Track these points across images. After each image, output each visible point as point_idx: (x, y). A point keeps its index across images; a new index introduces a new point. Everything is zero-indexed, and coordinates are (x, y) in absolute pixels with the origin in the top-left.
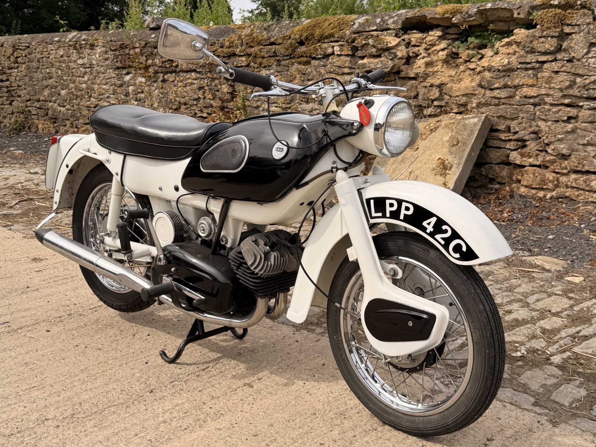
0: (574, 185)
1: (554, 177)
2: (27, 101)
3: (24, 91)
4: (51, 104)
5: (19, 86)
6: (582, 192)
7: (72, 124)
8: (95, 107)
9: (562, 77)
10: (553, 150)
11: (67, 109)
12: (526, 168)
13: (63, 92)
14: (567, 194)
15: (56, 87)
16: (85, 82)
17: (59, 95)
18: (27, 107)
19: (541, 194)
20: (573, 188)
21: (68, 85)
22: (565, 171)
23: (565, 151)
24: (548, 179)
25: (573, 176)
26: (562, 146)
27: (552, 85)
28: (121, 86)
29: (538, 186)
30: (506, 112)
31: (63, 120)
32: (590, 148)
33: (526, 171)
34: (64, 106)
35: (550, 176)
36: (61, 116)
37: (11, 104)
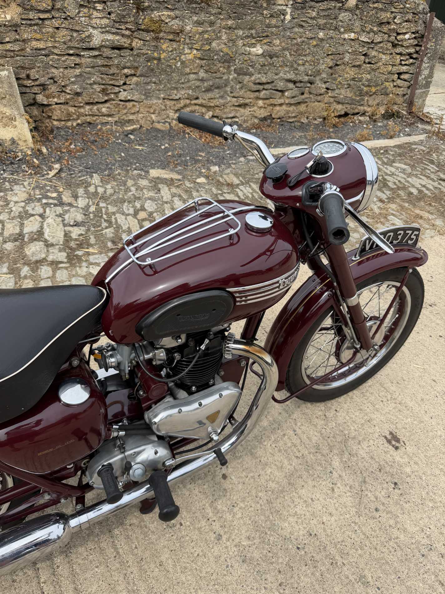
0: (90, 113)
1: (75, 110)
6: (97, 117)
9: (63, 32)
10: (71, 90)
12: (53, 107)
14: (88, 120)
19: (69, 124)
20: (90, 115)
22: (82, 105)
23: (79, 90)
24: (72, 112)
25: (88, 107)
26: (76, 87)
27: (57, 39)
29: (66, 119)
30: (23, 63)
32: (95, 86)
33: (54, 109)
35: (72, 110)
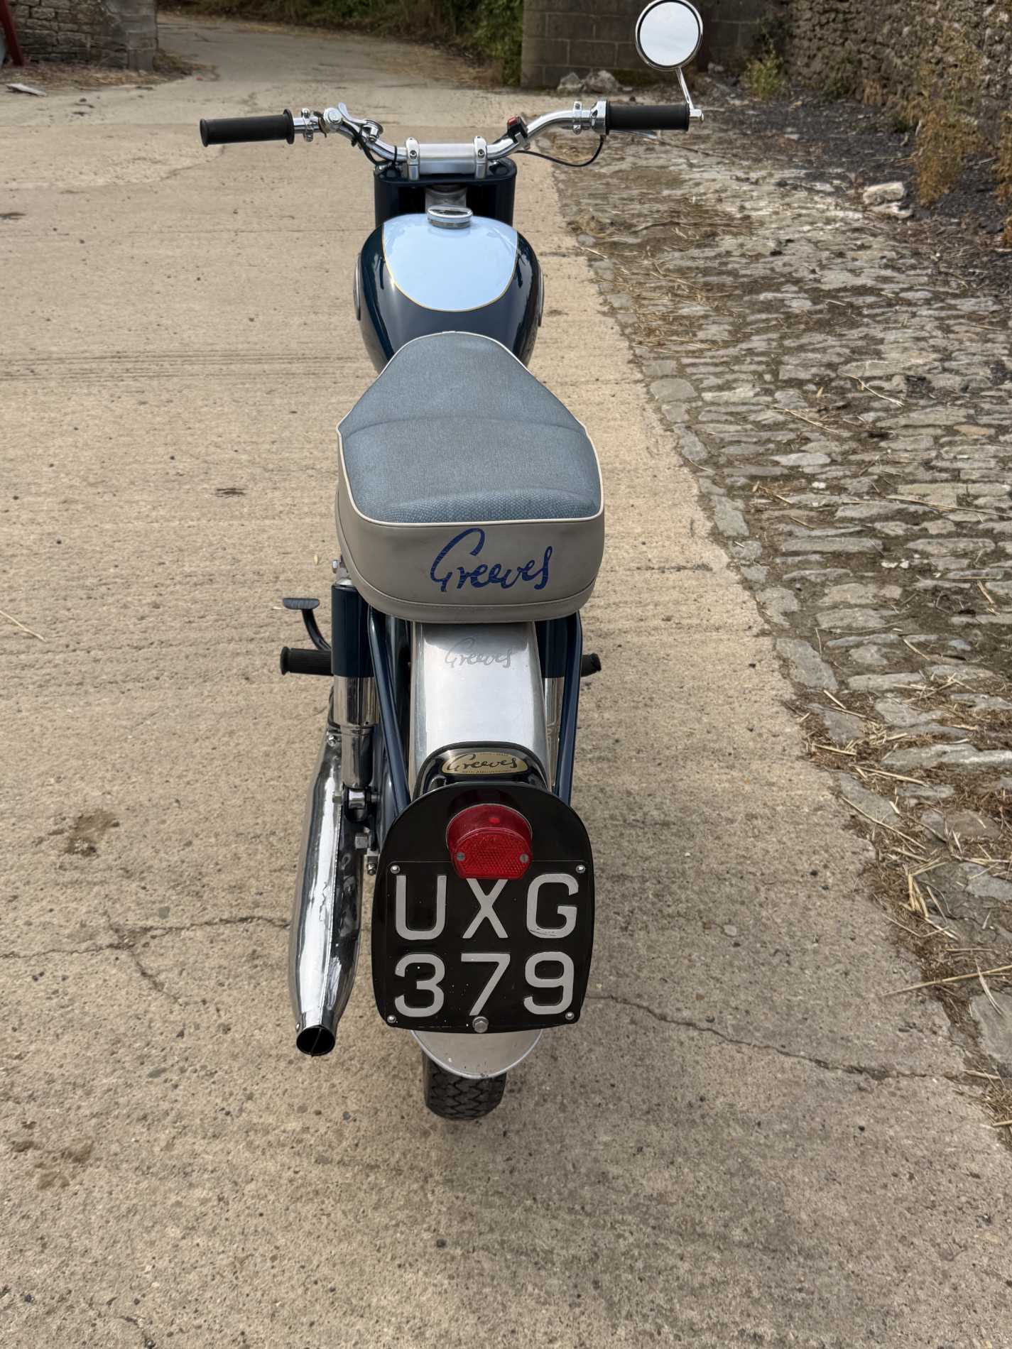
2: (864, 41)
3: (862, 24)
4: (888, 51)
5: (858, 13)
7: (903, 91)
8: (937, 63)
11: (905, 64)
13: (906, 30)
15: (900, 20)
16: (935, 15)
17: (900, 34)
18: (859, 52)
21: (914, 18)
28: (977, 25)
31: (895, 82)
34: (902, 57)
36: (895, 77)
37: (843, 44)
